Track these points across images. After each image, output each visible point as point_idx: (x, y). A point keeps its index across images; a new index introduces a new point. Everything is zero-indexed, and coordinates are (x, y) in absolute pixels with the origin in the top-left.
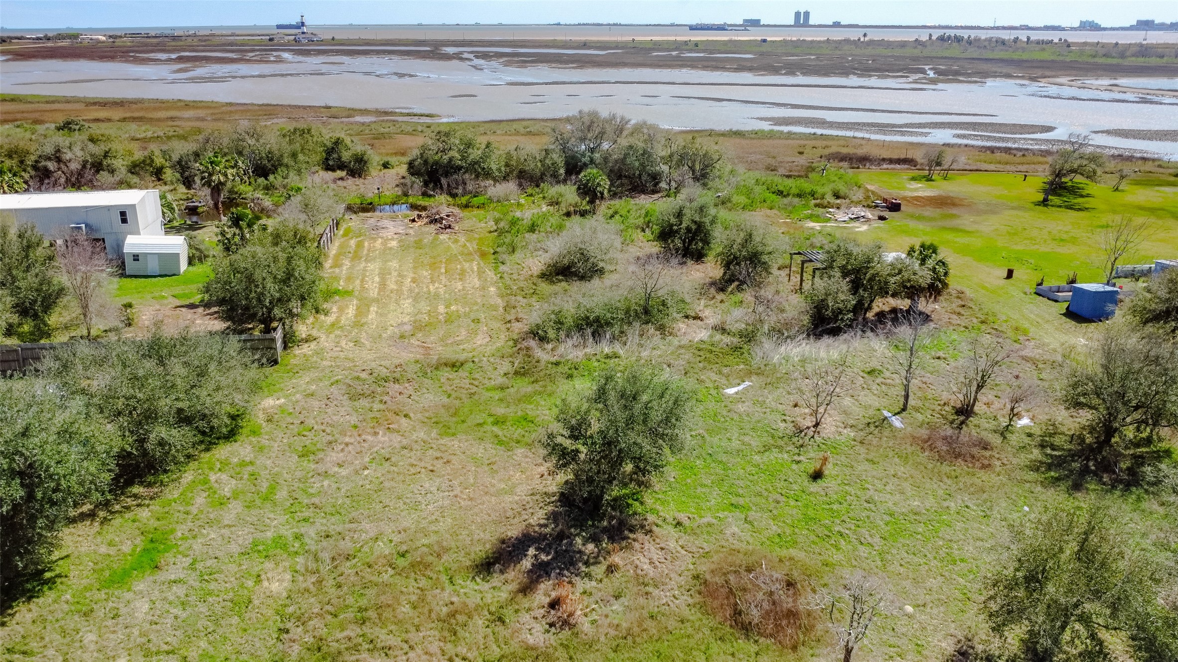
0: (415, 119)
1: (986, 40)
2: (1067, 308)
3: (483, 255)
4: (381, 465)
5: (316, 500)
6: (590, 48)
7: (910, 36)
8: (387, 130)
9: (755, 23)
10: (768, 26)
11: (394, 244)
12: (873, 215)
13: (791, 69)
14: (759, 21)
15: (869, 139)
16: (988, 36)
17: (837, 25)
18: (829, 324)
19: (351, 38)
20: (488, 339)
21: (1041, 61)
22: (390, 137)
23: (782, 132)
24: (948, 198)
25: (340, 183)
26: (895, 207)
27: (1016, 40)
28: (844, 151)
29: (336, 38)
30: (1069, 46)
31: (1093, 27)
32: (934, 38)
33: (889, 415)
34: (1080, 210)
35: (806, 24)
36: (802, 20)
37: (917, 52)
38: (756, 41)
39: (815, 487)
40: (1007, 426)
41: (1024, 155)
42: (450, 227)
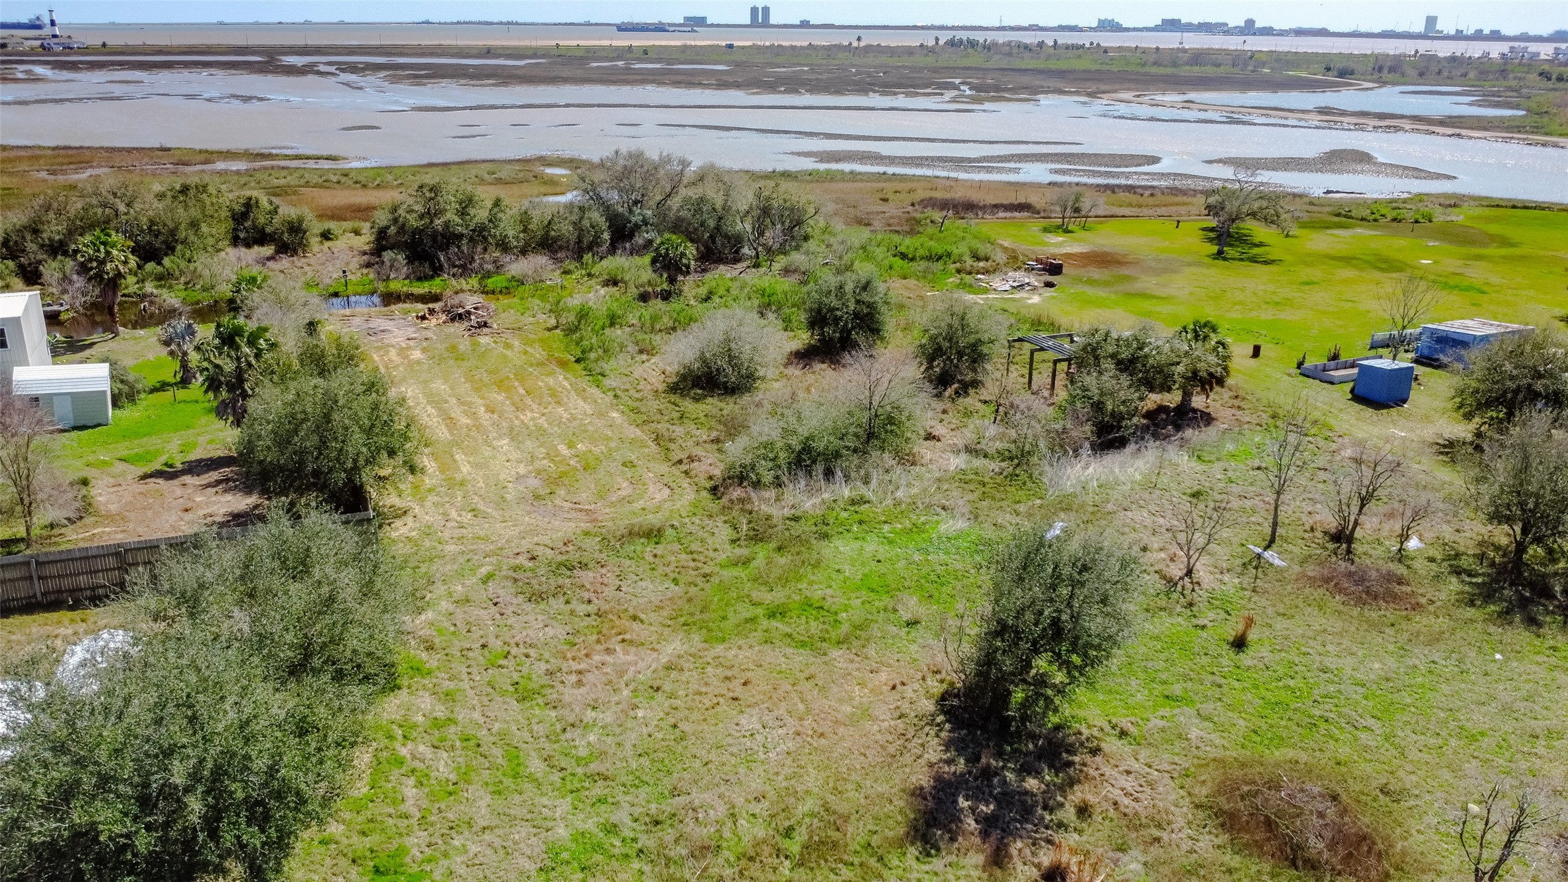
0: (311, 164)
1: (1004, 44)
2: (1352, 391)
3: (563, 364)
4: (652, 698)
5: (594, 767)
6: (497, 56)
7: (914, 41)
8: (282, 182)
9: (700, 22)
10: (718, 26)
11: (417, 354)
12: (1039, 281)
13: (793, 85)
14: (704, 19)
15: (957, 180)
16: (1006, 39)
17: (805, 24)
18: (1109, 433)
19: (130, 43)
20: (667, 491)
21: (1085, 71)
22: (295, 193)
23: (842, 172)
24: (1105, 254)
25: (270, 264)
26: (1055, 270)
27: (1041, 44)
28: (938, 195)
29: (108, 43)
30: (1106, 51)
31: (1115, 27)
32: (941, 42)
33: (1259, 550)
34: (1266, 263)
35: (766, 24)
36: (760, 18)
37: (930, 60)
38: (718, 46)
39: (1246, 659)
40: (1400, 550)
41: (1152, 195)
42: (485, 325)
